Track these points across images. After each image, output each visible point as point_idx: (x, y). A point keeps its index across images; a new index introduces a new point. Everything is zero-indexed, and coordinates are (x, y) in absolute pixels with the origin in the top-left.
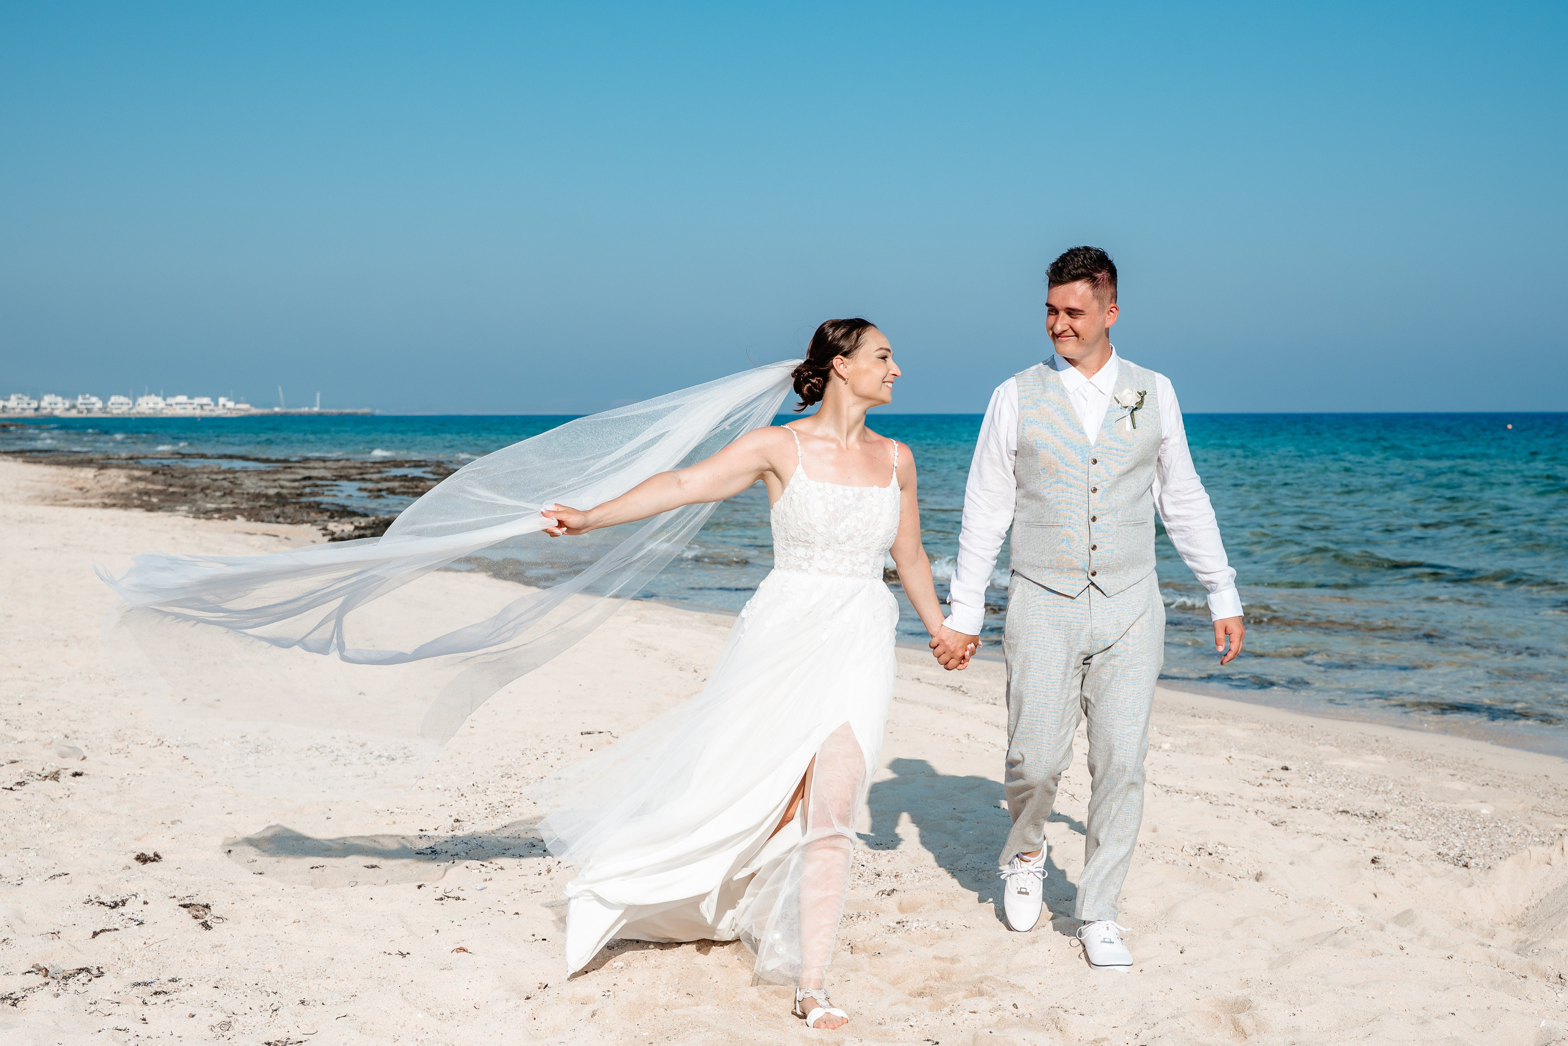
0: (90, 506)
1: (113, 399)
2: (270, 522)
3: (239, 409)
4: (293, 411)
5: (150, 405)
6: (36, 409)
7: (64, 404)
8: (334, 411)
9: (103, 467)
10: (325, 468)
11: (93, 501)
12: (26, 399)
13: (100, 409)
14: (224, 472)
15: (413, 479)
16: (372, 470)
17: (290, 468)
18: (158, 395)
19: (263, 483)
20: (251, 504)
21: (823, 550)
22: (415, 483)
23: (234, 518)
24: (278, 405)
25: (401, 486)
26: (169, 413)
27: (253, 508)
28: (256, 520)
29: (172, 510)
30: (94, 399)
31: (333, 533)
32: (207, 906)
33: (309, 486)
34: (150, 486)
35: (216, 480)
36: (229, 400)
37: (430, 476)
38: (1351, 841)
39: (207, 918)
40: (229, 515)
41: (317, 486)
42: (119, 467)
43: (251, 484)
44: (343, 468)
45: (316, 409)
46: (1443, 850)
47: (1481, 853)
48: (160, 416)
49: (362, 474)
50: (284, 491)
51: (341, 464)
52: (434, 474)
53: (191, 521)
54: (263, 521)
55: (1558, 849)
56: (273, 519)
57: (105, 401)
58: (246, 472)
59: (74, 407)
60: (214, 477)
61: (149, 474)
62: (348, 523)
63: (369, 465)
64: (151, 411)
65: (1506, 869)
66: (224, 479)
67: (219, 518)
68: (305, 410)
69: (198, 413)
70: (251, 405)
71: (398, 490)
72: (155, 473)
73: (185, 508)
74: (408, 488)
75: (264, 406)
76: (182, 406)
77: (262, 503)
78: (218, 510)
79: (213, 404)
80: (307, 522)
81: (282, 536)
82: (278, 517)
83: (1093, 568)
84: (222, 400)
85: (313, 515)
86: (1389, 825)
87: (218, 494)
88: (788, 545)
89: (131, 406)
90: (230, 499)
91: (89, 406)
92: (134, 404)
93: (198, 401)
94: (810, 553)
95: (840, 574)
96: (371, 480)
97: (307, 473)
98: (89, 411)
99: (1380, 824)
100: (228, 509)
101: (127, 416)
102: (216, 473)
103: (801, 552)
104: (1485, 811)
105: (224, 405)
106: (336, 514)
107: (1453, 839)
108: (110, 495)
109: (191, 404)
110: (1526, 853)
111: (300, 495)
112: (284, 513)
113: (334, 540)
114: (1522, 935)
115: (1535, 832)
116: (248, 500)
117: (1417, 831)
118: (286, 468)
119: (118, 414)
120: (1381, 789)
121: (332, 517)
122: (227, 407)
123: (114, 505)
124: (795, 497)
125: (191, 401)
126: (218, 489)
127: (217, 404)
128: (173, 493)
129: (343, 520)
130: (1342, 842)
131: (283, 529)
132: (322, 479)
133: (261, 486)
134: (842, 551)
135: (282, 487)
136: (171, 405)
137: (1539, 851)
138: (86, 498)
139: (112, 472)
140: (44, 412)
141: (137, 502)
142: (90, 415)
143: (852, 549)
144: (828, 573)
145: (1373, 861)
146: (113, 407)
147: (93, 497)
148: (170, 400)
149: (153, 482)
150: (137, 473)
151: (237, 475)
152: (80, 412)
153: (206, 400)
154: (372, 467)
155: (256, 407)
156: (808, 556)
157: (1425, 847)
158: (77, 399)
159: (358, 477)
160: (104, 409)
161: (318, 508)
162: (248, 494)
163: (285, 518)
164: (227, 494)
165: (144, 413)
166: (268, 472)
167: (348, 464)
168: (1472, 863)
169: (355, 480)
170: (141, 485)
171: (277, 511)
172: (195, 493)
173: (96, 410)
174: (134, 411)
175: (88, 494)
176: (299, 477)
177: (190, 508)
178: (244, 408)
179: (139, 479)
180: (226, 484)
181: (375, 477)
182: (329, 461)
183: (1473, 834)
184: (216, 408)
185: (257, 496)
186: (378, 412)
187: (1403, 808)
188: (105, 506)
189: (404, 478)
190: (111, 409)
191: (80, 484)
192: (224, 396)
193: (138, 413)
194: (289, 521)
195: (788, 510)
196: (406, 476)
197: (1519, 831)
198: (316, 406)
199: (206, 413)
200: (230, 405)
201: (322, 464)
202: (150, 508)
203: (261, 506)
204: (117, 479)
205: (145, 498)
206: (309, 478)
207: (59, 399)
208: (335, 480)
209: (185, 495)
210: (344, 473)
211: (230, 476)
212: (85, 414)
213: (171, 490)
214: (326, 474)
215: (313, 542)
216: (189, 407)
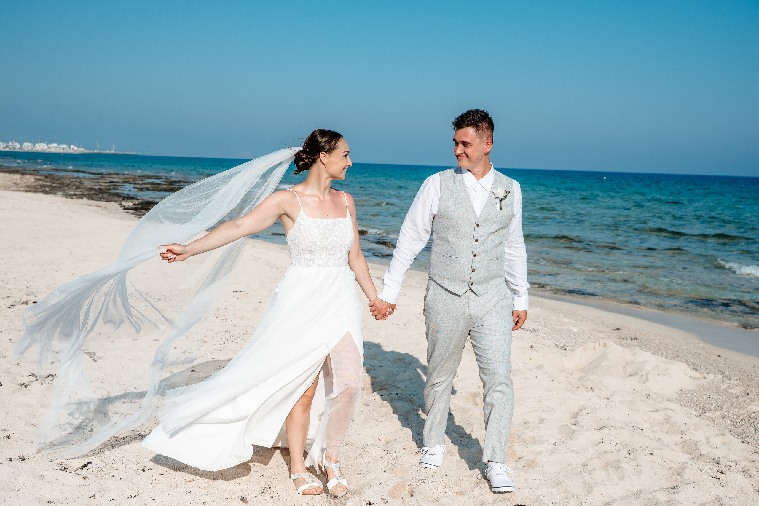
0: (20, 191)
1: (25, 144)
2: (97, 200)
3: (80, 151)
4: (103, 152)
5: (41, 147)
7: (3, 145)
8: (121, 153)
9: (23, 174)
10: (119, 178)
11: (21, 189)
13: (19, 148)
14: (76, 178)
15: (156, 184)
16: (139, 180)
17: (104, 177)
18: (44, 143)
19: (93, 184)
20: (89, 192)
21: (320, 255)
22: (157, 186)
23: (82, 198)
24: (96, 149)
25: (151, 187)
26: (49, 151)
27: (89, 194)
28: (92, 200)
29: (55, 194)
30: (16, 144)
31: (124, 206)
32: (94, 353)
33: (113, 185)
34: (45, 183)
35: (72, 181)
36: (75, 146)
37: (163, 183)
38: (524, 339)
39: (95, 357)
40: (81, 197)
41: (116, 185)
42: (30, 174)
43: (88, 184)
44: (126, 178)
45: (113, 152)
46: (558, 344)
47: (571, 345)
48: (45, 152)
49: (134, 181)
50: (102, 187)
51: (125, 176)
52: (165, 182)
53: (64, 199)
54: (94, 200)
55: (598, 344)
56: (99, 199)
57: (21, 144)
58: (85, 178)
59: (8, 147)
60: (72, 180)
61: (43, 178)
62: (131, 202)
63: (137, 177)
64: (41, 150)
65: (579, 351)
66: (76, 181)
67: (76, 198)
68: (108, 152)
69: (62, 151)
70: (85, 149)
71: (150, 189)
72: (46, 177)
73: (61, 193)
74: (154, 188)
75: (90, 150)
76: (54, 148)
77: (93, 192)
78: (75, 195)
79: (68, 148)
80: (113, 201)
81: (103, 207)
82: (101, 198)
83: (471, 281)
84: (72, 146)
85: (115, 198)
86: (539, 334)
87: (74, 187)
88: (300, 253)
89: (33, 147)
90: (79, 190)
91: (14, 147)
92: (34, 146)
93: (61, 146)
94: (313, 257)
95: (329, 266)
96: (138, 184)
97: (111, 180)
98: (14, 148)
99: (535, 334)
100: (79, 195)
101: (31, 151)
102: (73, 178)
103: (308, 256)
104: (575, 330)
105: (73, 149)
106: (125, 198)
107: (562, 340)
108: (28, 186)
109: (59, 147)
110: (586, 345)
111: (109, 189)
112: (103, 197)
113: (125, 209)
114: (583, 374)
115: (593, 338)
116: (87, 191)
117: (549, 336)
118: (102, 177)
119: (27, 150)
120: (538, 321)
121: (123, 199)
122: (74, 149)
123: (30, 191)
124: (302, 228)
126: (74, 185)
127: (70, 148)
128: (55, 187)
129: (129, 201)
130: (520, 340)
131: (103, 204)
132: (118, 182)
133: (92, 185)
134: (329, 254)
135: (101, 185)
136: (50, 148)
137: (591, 345)
138: (18, 188)
139: (28, 176)
141: (40, 190)
142: (14, 151)
143: (335, 252)
144: (323, 266)
145: (531, 347)
146: (25, 147)
147: (21, 187)
148: (49, 145)
149: (46, 182)
150: (38, 177)
151: (82, 180)
152: (10, 149)
153: (65, 146)
154: (138, 178)
155: (87, 149)
156: (312, 258)
157: (551, 342)
158: (9, 143)
159: (133, 182)
160: (21, 148)
161: (118, 195)
162: (87, 188)
163: (104, 199)
164: (78, 187)
165: (38, 150)
166: (95, 179)
167: (128, 176)
168: (568, 349)
169: (131, 183)
170: (41, 183)
171: (100, 196)
172: (64, 187)
173: (17, 148)
174: (34, 149)
175: (18, 186)
176: (108, 181)
177: (63, 193)
178: (82, 150)
179: (40, 180)
180: (77, 183)
181: (140, 182)
182: (120, 175)
183: (570, 338)
184: (70, 150)
185: (91, 189)
186: (139, 154)
187: (545, 328)
188: (27, 191)
189: (152, 183)
190: (24, 148)
191: (15, 181)
193: (36, 150)
194: (106, 200)
195: (298, 235)
197: (587, 337)
198: (112, 150)
199: (65, 151)
200: (76, 149)
201: (117, 176)
202: (46, 193)
203: (93, 194)
204: (30, 179)
205: (43, 188)
206: (112, 182)
208: (123, 183)
209: (60, 187)
210: (127, 180)
211: (78, 180)
212: (12, 150)
213: (54, 185)
214: (120, 180)
215: (117, 210)
216: (58, 149)
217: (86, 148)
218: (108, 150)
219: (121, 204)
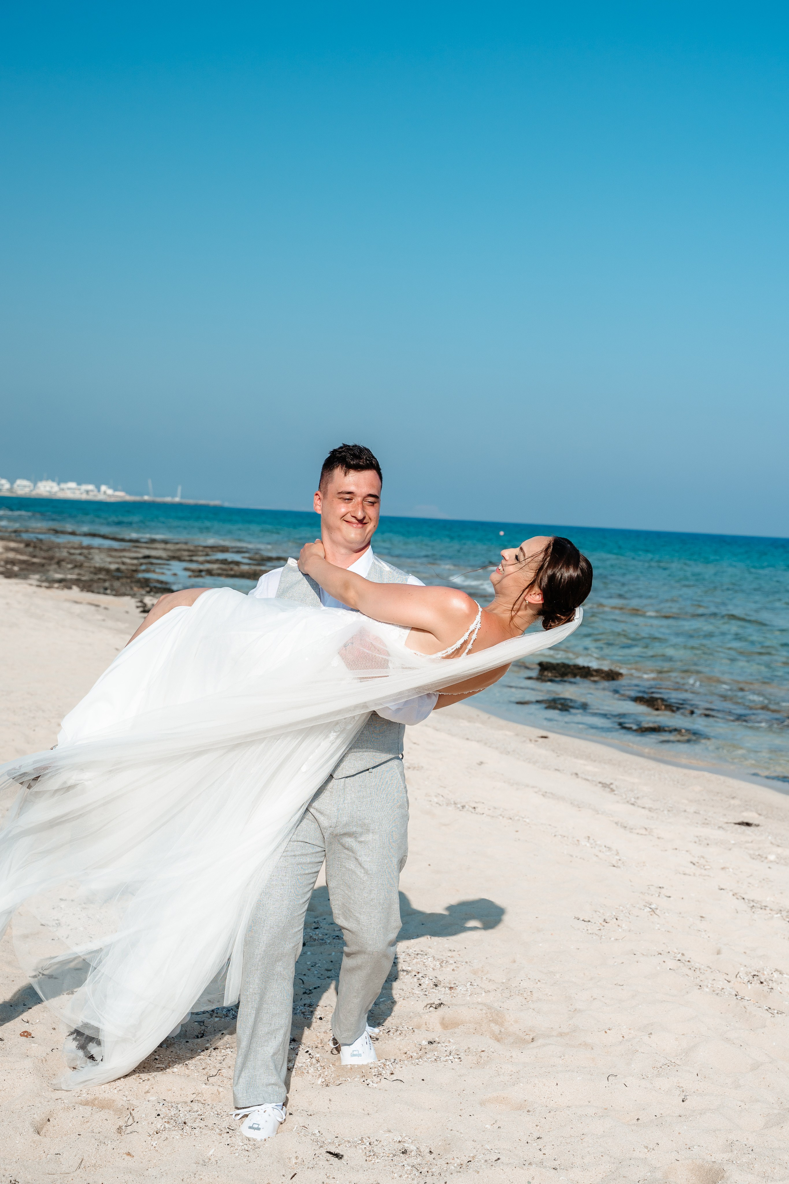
1: (21, 483)
2: (99, 593)
3: (117, 496)
4: (159, 499)
5: (46, 488)
8: (191, 501)
10: (165, 549)
13: (8, 490)
14: (82, 548)
15: (231, 563)
16: (200, 553)
17: (137, 547)
18: (56, 481)
19: (109, 559)
20: (91, 577)
23: (70, 588)
24: (148, 494)
26: (61, 495)
27: (92, 580)
28: (88, 591)
29: (26, 578)
30: (5, 482)
31: (145, 606)
33: (146, 564)
34: (18, 556)
35: (71, 554)
36: (110, 487)
40: (67, 585)
41: (152, 564)
43: (99, 560)
44: (179, 550)
45: (177, 499)
48: (50, 497)
49: (192, 556)
50: (123, 567)
51: (178, 546)
52: (250, 558)
53: (33, 589)
54: (93, 592)
56: (102, 590)
57: (14, 483)
58: (100, 548)
60: (73, 551)
61: (22, 546)
63: (201, 548)
64: (48, 493)
67: (59, 587)
68: (168, 499)
69: (84, 497)
70: (127, 493)
71: (215, 572)
72: (28, 545)
73: (37, 576)
74: (224, 570)
75: (136, 494)
76: (72, 491)
77: (100, 576)
78: (62, 581)
79: (96, 490)
80: (129, 595)
81: (103, 606)
82: (106, 589)
84: (103, 488)
85: (136, 589)
87: (70, 566)
89: (32, 488)
90: (77, 571)
92: (35, 486)
93: (85, 487)
96: (197, 562)
97: (147, 552)
100: (71, 580)
101: (28, 496)
102: (75, 548)
105: (105, 493)
106: (154, 590)
109: (79, 489)
111: (136, 571)
112: (112, 586)
116: (91, 573)
118: (133, 547)
119: (22, 494)
121: (150, 591)
122: (107, 493)
125: (79, 487)
126: (72, 562)
127: (99, 491)
128: (33, 564)
131: (107, 600)
132: (159, 558)
133: (106, 562)
135: (123, 563)
136: (63, 489)
146: (18, 488)
148: (62, 486)
149: (22, 553)
150: (13, 545)
151: (92, 551)
153: (90, 487)
154: (202, 551)
155: (131, 494)
159: (188, 558)
160: (11, 489)
161: (145, 584)
162: (94, 567)
163: (112, 590)
164: (77, 566)
165: (40, 495)
166: (118, 550)
167: (184, 547)
169: (184, 561)
170: (11, 555)
172: (50, 565)
173: (4, 490)
174: (34, 493)
176: (140, 555)
177: (41, 577)
178: (121, 495)
179: (12, 549)
180: (81, 558)
181: (201, 559)
182: (170, 543)
184: (98, 494)
185: (100, 570)
186: (227, 504)
189: (224, 562)
190: (17, 490)
192: (106, 483)
193: (37, 494)
194: (114, 593)
196: (226, 560)
198: (177, 496)
199: (90, 497)
200: (110, 492)
201: (163, 546)
202: (9, 575)
203: (99, 579)
205: (9, 566)
206: (148, 557)
208: (168, 560)
209: (43, 565)
210: (178, 554)
211: (85, 551)
213: (35, 560)
214: (163, 554)
215: (127, 612)
216: (78, 492)
217: (129, 493)
218: (168, 496)
219: (141, 601)
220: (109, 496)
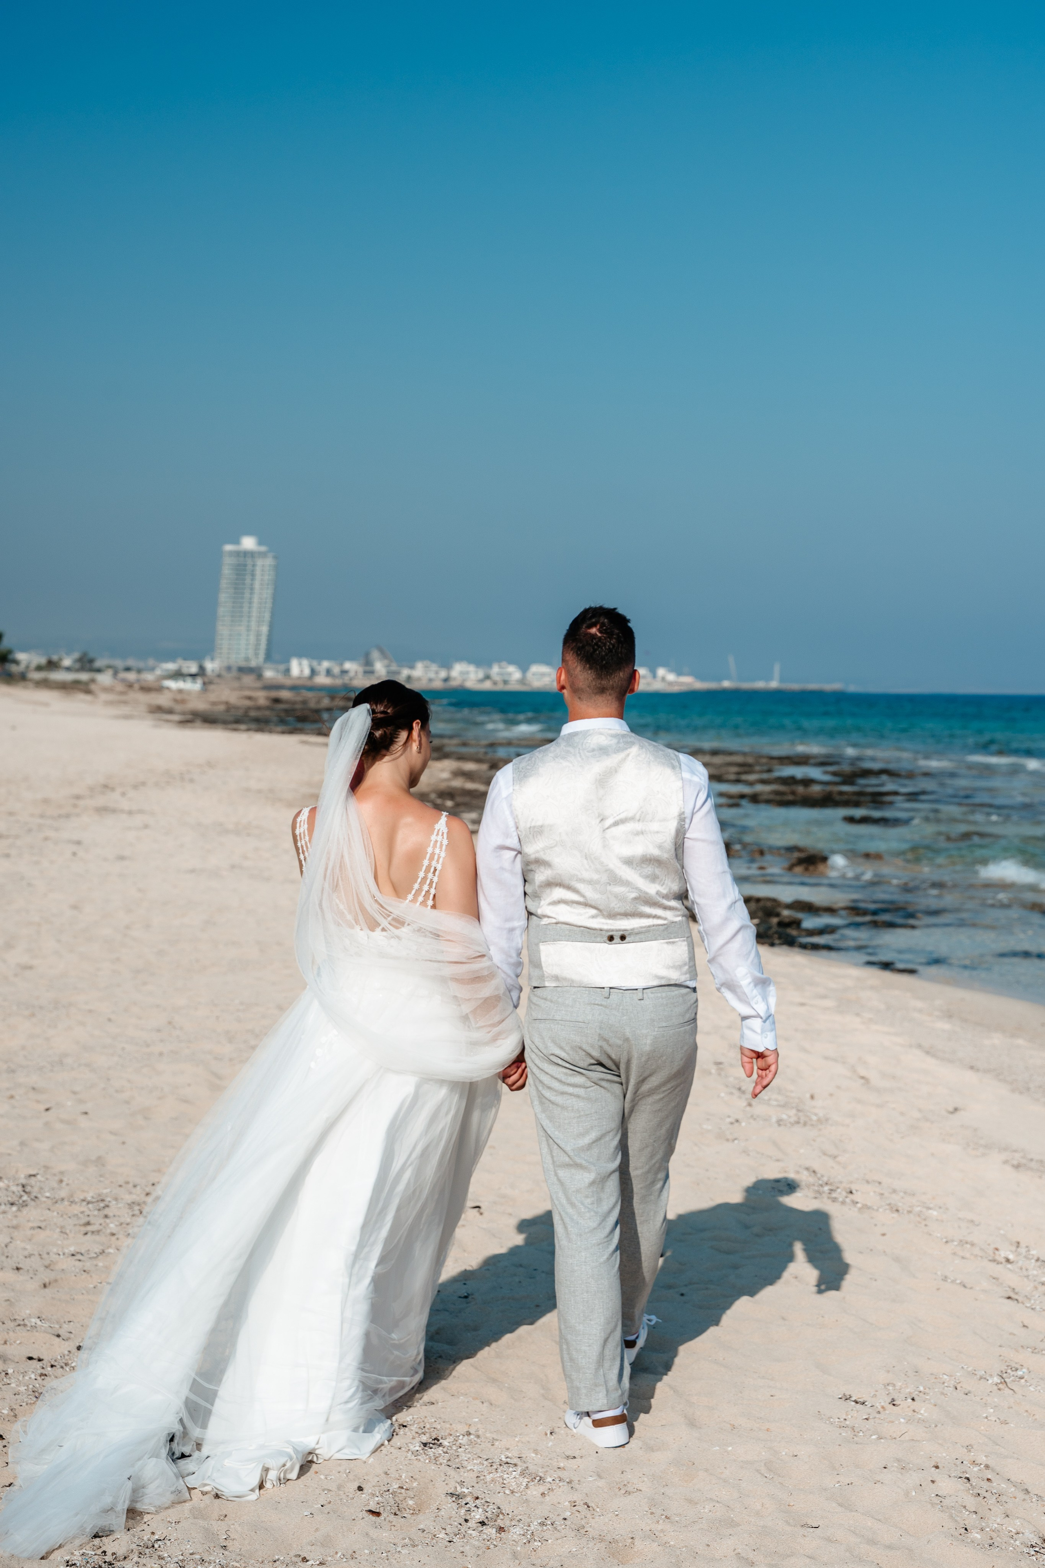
1: (534, 668)
3: (682, 684)
4: (746, 685)
6: (446, 680)
7: (477, 673)
8: (797, 686)
12: (434, 667)
13: (517, 681)
24: (729, 678)
30: (511, 669)
36: (670, 671)
45: (774, 684)
57: (524, 669)
59: (487, 677)
68: (760, 685)
70: (697, 678)
75: (711, 679)
79: (650, 676)
84: (660, 672)
91: (506, 678)
98: (505, 682)
105: (663, 679)
119: (538, 687)
122: (667, 679)
127: (654, 676)
140: (454, 684)
142: (506, 688)
146: (534, 678)
152: (495, 683)
155: (702, 680)
158: (492, 667)
160: (522, 681)
173: (513, 681)
178: (687, 682)
184: (653, 681)
186: (852, 688)
190: (531, 680)
192: (664, 665)
198: (772, 679)
200: (670, 677)
207: (471, 668)
212: (500, 687)
217: (699, 677)
218: (760, 680)
220: (671, 684)
